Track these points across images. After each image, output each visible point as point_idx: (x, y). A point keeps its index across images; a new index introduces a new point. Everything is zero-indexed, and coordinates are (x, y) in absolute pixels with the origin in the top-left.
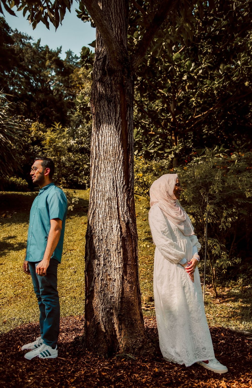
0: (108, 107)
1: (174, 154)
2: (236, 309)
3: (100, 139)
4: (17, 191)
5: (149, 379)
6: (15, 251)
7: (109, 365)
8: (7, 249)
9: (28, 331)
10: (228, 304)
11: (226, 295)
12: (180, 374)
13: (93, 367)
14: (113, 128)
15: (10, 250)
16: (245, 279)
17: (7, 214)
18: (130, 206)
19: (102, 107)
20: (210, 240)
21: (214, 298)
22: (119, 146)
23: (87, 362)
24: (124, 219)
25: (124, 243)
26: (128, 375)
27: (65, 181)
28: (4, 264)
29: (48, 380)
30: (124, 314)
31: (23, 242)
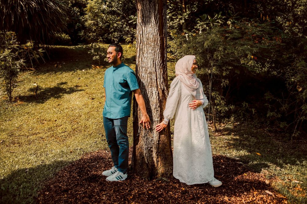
0: (150, 5)
1: (184, 20)
2: (230, 140)
3: (144, 29)
4: (63, 45)
5: (179, 195)
6: (67, 94)
7: (152, 186)
8: (61, 92)
9: (92, 160)
10: (224, 137)
11: (222, 130)
12: (199, 192)
13: (142, 187)
14: (153, 22)
15: (63, 93)
16: (236, 118)
17: (58, 64)
18: (165, 78)
19: (144, 5)
20: (214, 92)
21: (214, 132)
22: (157, 35)
23: (137, 184)
24: (161, 87)
25: (161, 104)
26: (166, 193)
27: (102, 40)
28: (61, 105)
29: (116, 197)
30: (160, 151)
31: (73, 87)
